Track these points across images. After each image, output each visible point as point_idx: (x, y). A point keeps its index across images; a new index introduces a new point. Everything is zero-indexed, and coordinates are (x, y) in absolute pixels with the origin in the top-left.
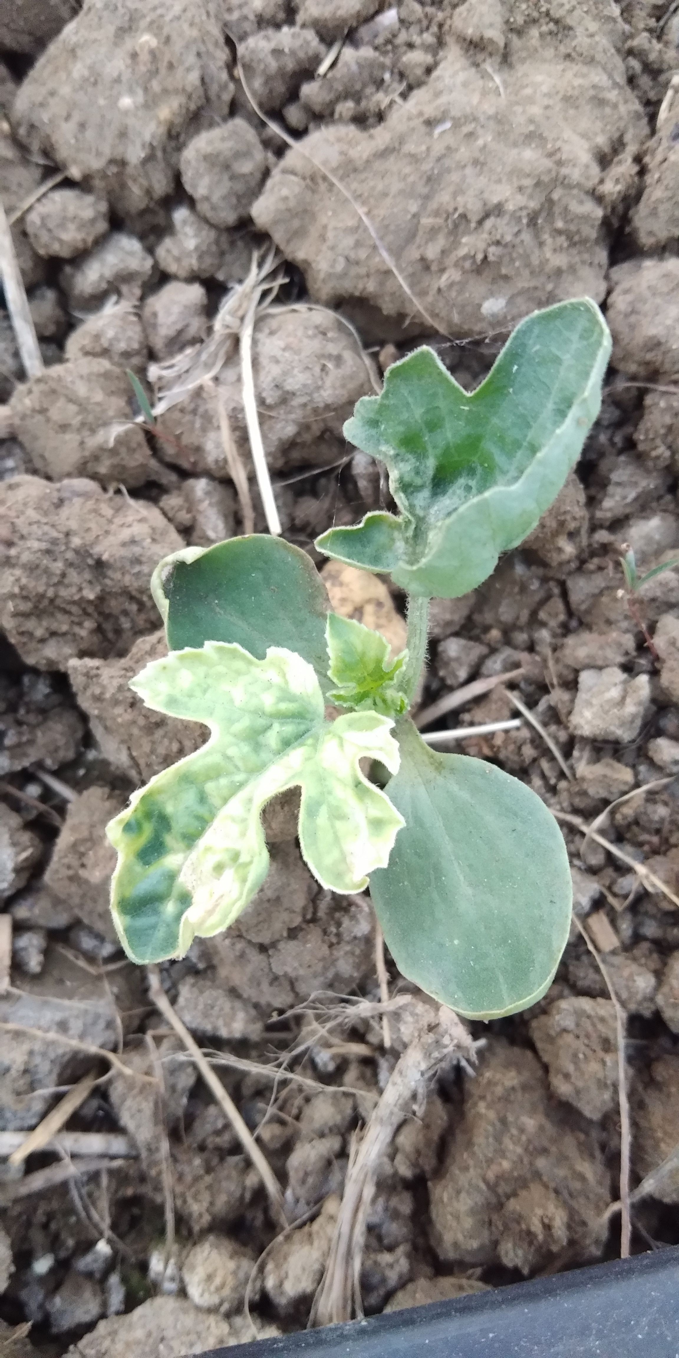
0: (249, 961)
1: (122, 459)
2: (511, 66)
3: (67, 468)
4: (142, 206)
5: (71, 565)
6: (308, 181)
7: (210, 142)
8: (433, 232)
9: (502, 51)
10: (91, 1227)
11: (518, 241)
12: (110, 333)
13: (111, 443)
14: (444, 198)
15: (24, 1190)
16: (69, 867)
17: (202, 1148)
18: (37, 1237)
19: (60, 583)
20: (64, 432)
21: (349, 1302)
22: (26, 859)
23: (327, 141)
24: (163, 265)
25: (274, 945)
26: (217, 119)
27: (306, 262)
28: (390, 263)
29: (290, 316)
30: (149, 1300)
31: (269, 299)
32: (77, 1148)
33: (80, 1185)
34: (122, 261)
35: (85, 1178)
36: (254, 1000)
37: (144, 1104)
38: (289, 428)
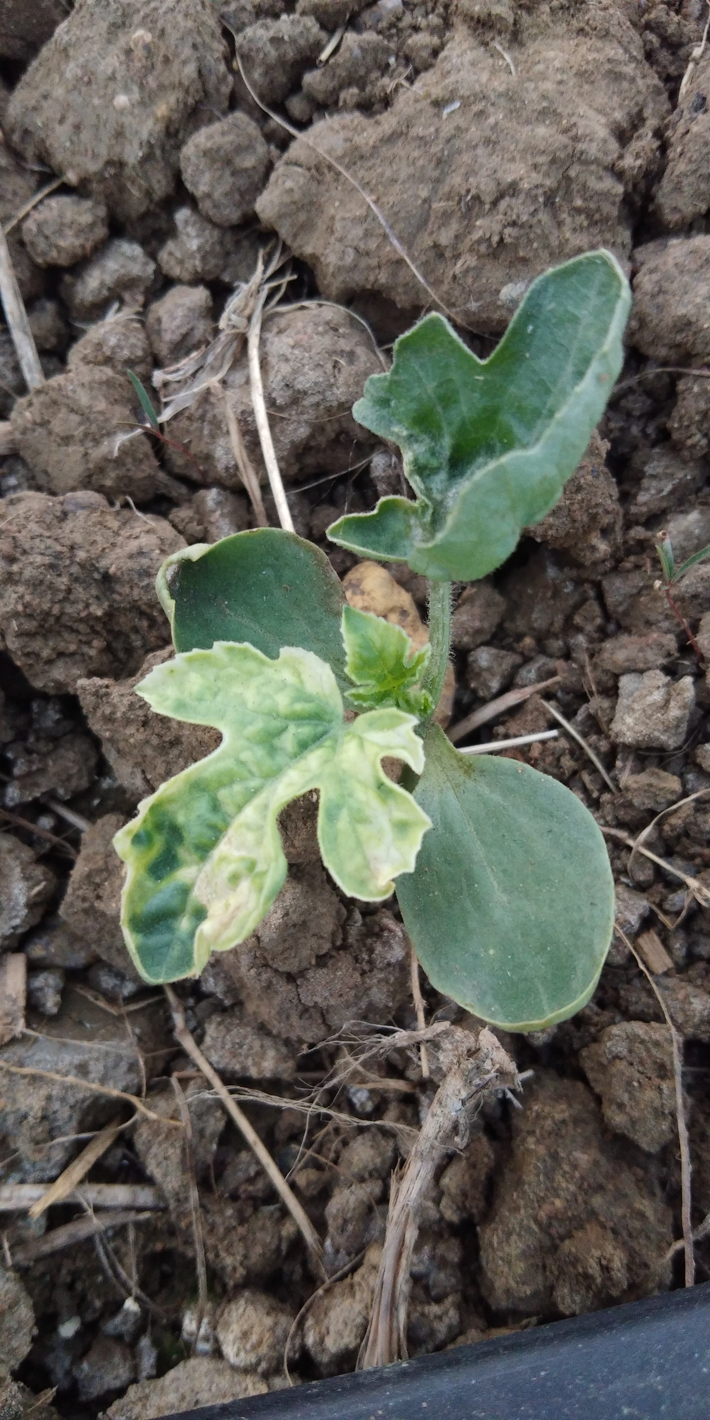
0: (276, 992)
1: (128, 470)
2: (522, 44)
3: (71, 483)
4: (143, 209)
5: (76, 580)
6: (313, 171)
7: (210, 137)
8: (446, 216)
9: (511, 28)
10: (118, 1286)
11: (535, 221)
12: (113, 341)
13: (116, 453)
14: (456, 180)
15: (46, 1248)
16: (84, 899)
17: (234, 1197)
18: (63, 1299)
19: (65, 599)
20: (67, 445)
22: (39, 893)
23: (331, 129)
24: (165, 268)
25: (302, 973)
26: (217, 113)
27: (314, 257)
28: (402, 252)
29: (299, 313)
30: (182, 1364)
31: (277, 298)
32: (100, 1200)
33: (105, 1241)
34: (123, 266)
35: (110, 1233)
36: (284, 1036)
37: (171, 1151)
38: (302, 430)
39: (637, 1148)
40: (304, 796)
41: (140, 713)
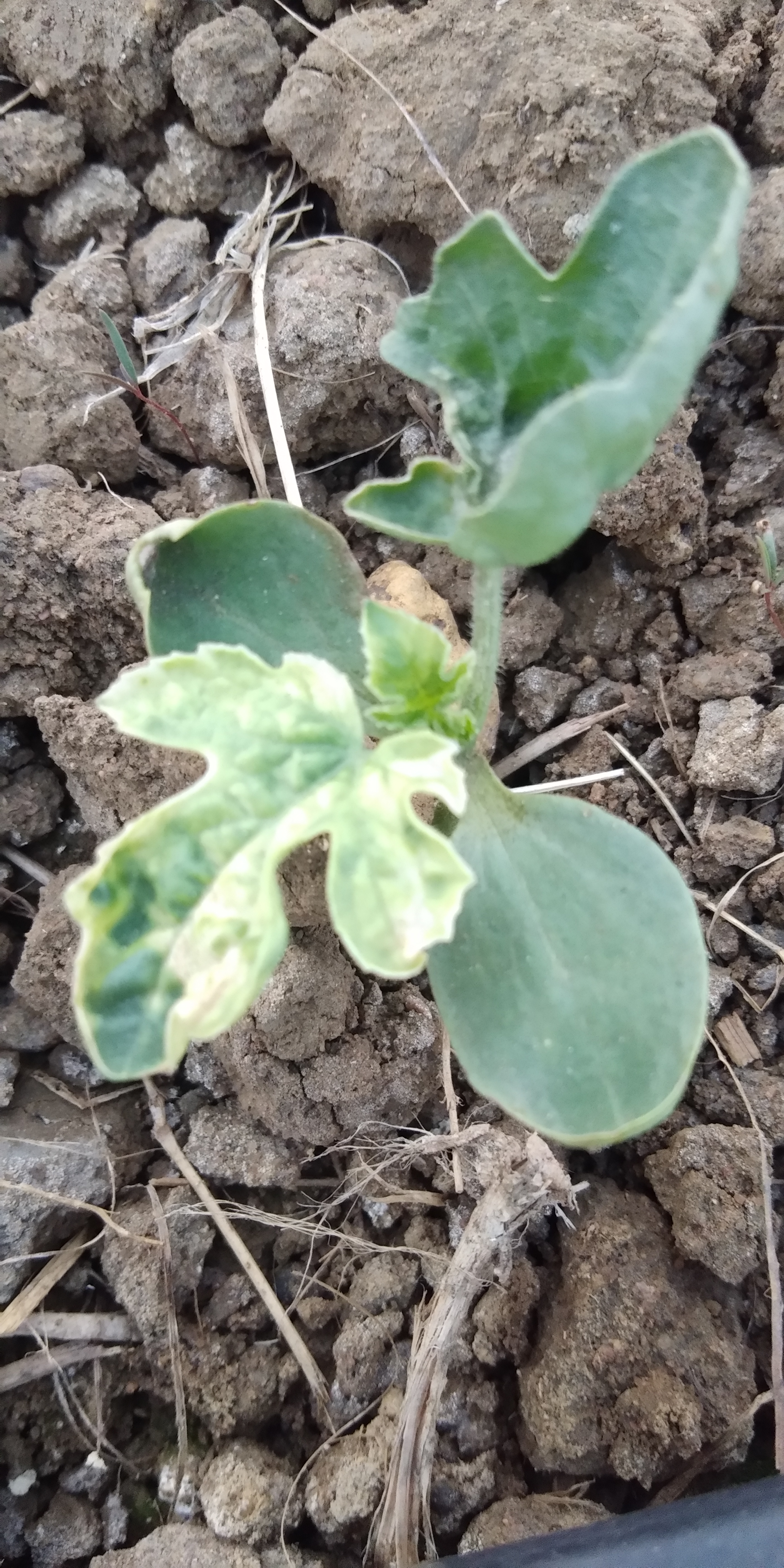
0: (276, 1085)
1: (102, 441)
3: (32, 457)
4: (127, 127)
5: (35, 573)
6: (335, 76)
7: (209, 36)
8: (498, 130)
10: (81, 1435)
11: (607, 137)
12: (86, 284)
13: (86, 420)
14: (511, 86)
16: (41, 968)
17: (223, 1330)
18: (15, 1448)
19: (21, 598)
20: (27, 409)
21: (417, 1530)
23: (359, 25)
24: (153, 198)
25: (308, 1062)
27: (335, 182)
28: (444, 175)
29: (314, 250)
30: (156, 1530)
31: (288, 232)
32: (59, 1333)
33: (65, 1381)
34: (101, 195)
35: (72, 1371)
36: (286, 1137)
37: (145, 1275)
38: (317, 393)
39: (715, 1277)
40: (312, 842)
41: (111, 739)
